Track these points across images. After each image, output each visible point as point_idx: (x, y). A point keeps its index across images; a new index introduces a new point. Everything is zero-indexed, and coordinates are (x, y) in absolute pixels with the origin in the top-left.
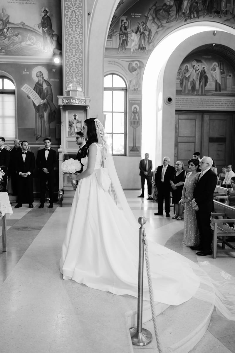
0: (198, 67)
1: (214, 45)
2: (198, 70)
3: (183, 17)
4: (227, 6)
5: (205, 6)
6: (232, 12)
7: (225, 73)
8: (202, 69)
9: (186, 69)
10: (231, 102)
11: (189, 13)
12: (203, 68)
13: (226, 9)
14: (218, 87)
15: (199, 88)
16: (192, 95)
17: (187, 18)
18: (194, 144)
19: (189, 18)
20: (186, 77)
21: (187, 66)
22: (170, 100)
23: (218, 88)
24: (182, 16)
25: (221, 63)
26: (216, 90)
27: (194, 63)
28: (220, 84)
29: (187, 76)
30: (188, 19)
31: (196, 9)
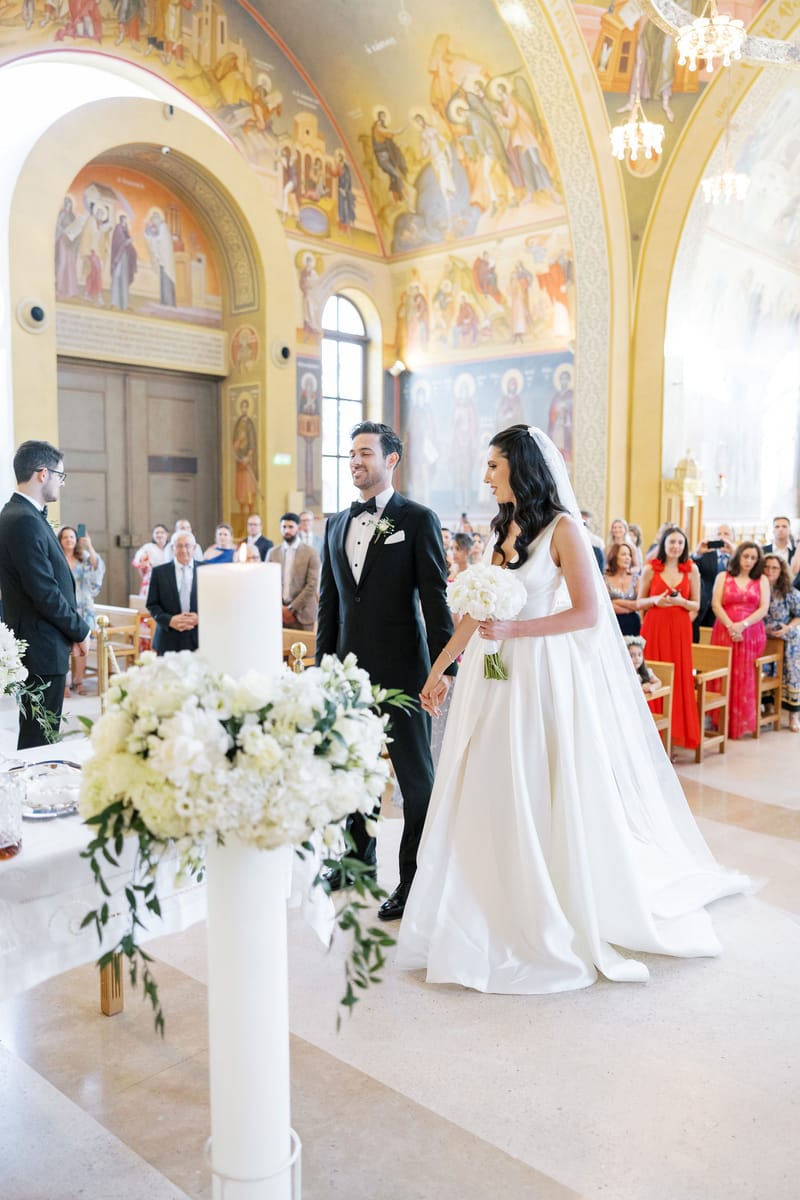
0: (105, 210)
1: (165, 150)
2: (106, 222)
3: (51, 22)
4: (181, 34)
5: (118, 7)
6: (196, 56)
7: (186, 247)
8: (118, 221)
9: (68, 209)
10: (207, 344)
11: (67, 14)
12: (122, 218)
13: (179, 43)
14: (169, 294)
15: (112, 284)
16: (90, 305)
17: (64, 28)
18: (102, 476)
19: (71, 31)
20: (68, 239)
21: (70, 201)
22: (37, 314)
23: (168, 296)
24: (44, 16)
25: (172, 213)
26: (163, 301)
27: (92, 194)
28: (172, 283)
29: (72, 237)
30: (66, 34)
31: (91, 8)
